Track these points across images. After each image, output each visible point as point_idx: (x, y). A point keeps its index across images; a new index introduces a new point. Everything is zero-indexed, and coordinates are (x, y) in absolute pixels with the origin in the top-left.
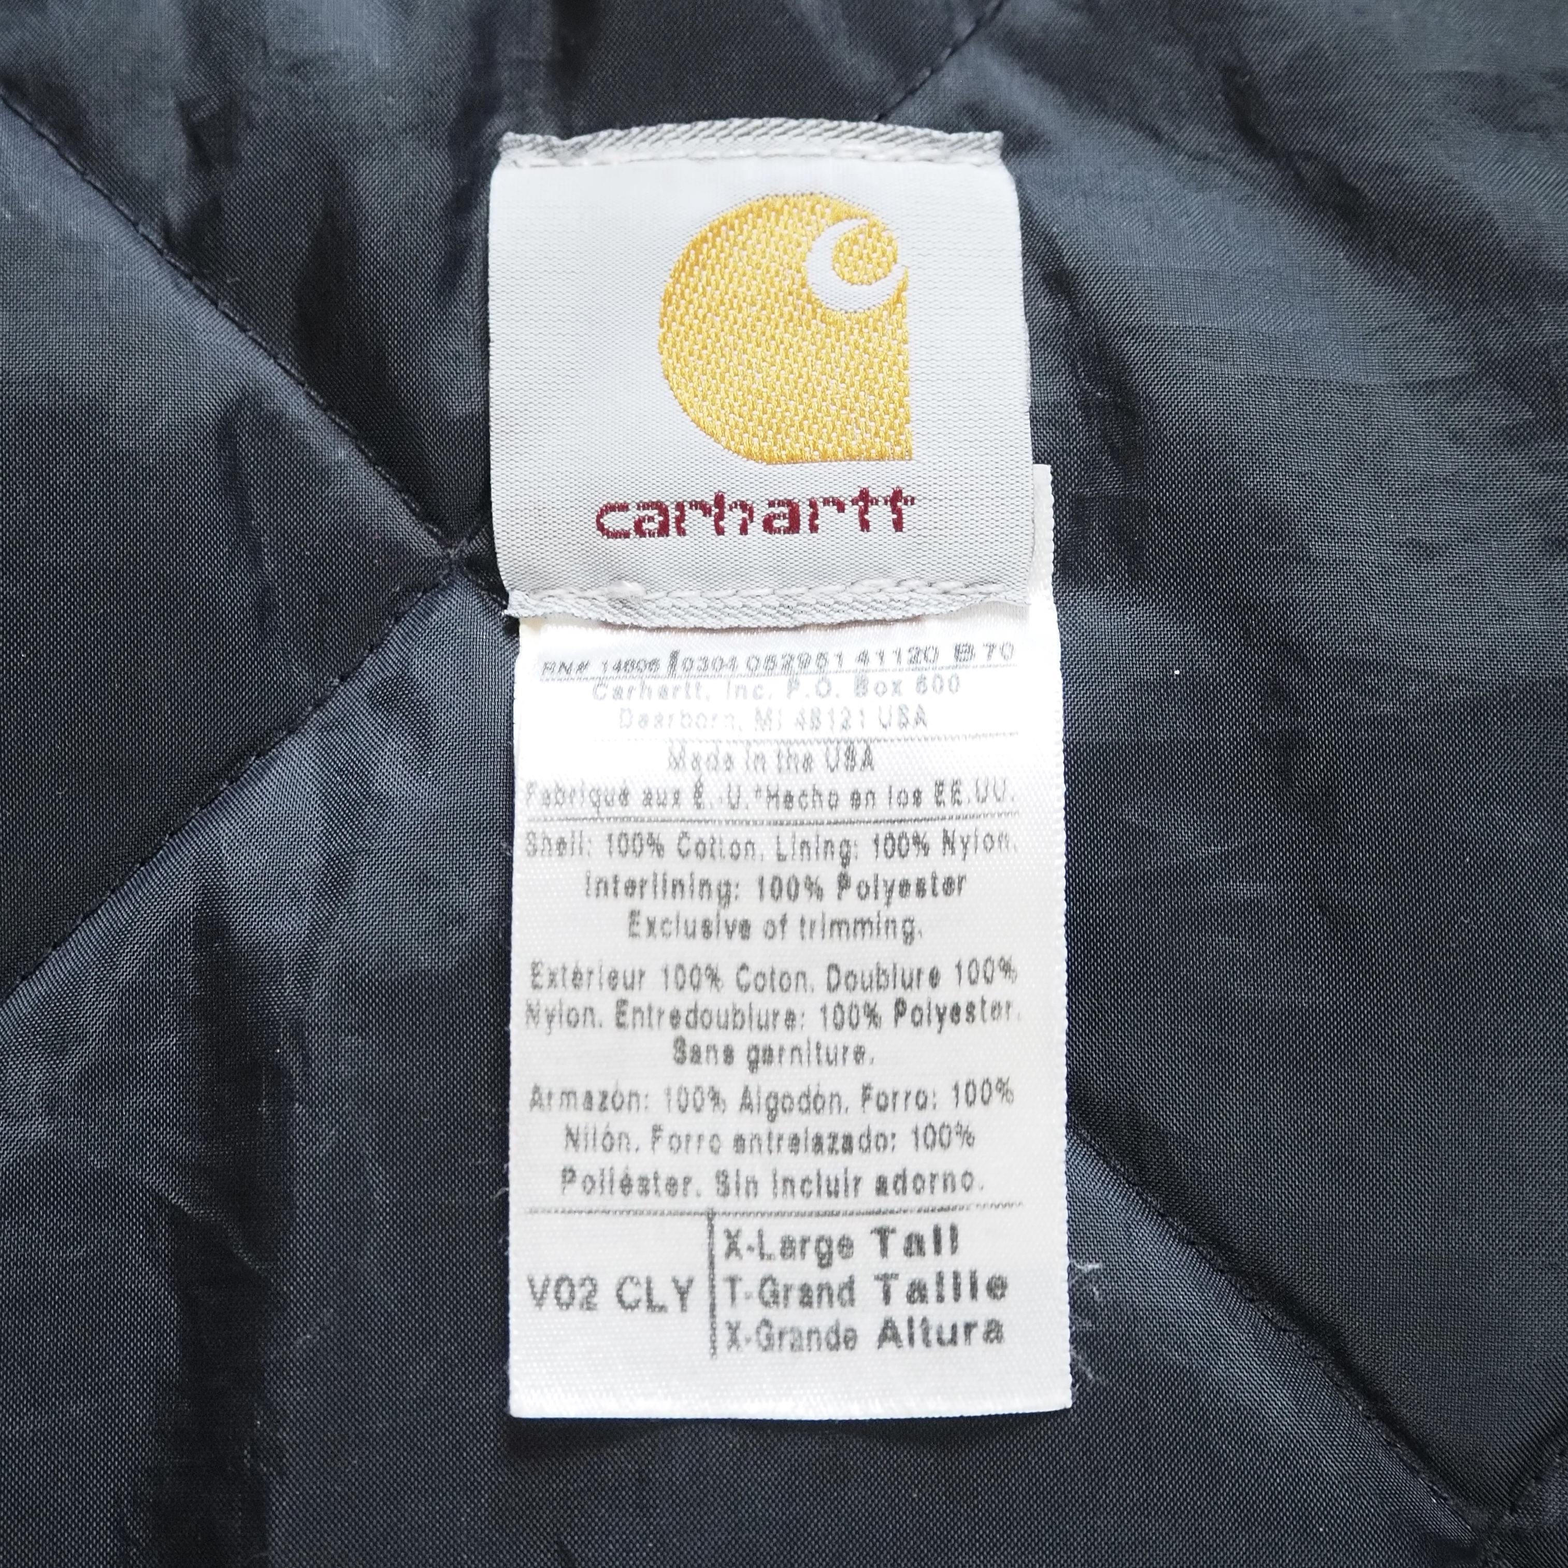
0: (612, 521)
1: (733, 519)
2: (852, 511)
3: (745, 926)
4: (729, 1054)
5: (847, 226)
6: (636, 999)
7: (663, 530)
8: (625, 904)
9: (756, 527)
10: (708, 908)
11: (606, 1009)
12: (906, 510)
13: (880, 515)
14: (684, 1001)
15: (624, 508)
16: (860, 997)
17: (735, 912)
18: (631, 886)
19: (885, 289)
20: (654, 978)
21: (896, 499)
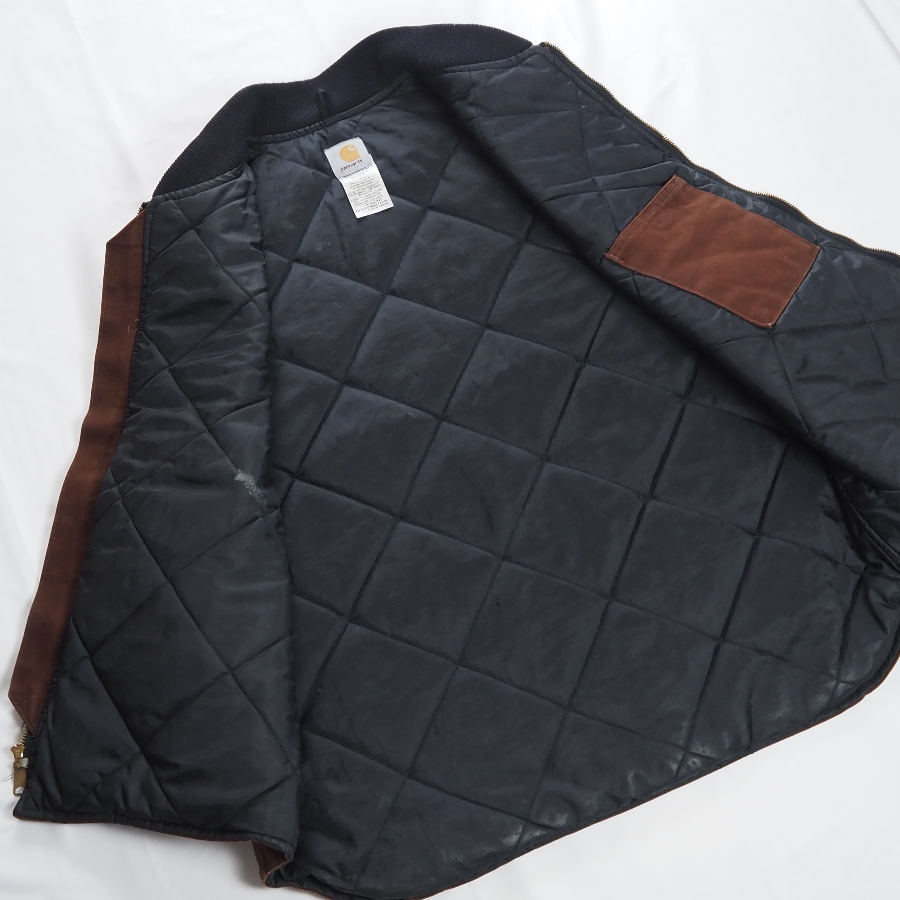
0: (342, 169)
1: (350, 166)
2: (358, 162)
3: (361, 186)
4: (363, 194)
5: (350, 146)
6: (355, 193)
7: (346, 169)
8: (352, 188)
9: (352, 166)
10: (358, 186)
11: (354, 194)
12: (362, 161)
13: (360, 162)
14: (359, 192)
15: (342, 168)
16: (370, 188)
17: (360, 186)
18: (352, 186)
19: (355, 148)
20: (356, 191)
21: (361, 160)
